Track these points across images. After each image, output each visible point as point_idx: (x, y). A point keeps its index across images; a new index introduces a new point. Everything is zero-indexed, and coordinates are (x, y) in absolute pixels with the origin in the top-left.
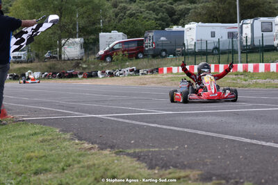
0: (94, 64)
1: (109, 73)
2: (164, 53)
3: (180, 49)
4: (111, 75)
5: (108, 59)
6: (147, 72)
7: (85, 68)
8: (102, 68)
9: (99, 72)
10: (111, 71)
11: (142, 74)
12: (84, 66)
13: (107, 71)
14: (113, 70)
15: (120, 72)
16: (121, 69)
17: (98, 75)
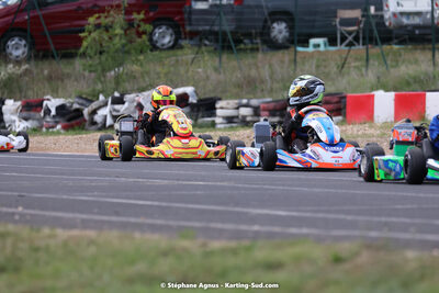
1: (60, 108)
2: (279, 30)
3: (356, 14)
4: (72, 119)
6: (257, 111)
9: (10, 106)
11: (230, 120)
13: (52, 103)
14: (80, 97)
15: (117, 107)
16: (122, 95)
17: (6, 117)
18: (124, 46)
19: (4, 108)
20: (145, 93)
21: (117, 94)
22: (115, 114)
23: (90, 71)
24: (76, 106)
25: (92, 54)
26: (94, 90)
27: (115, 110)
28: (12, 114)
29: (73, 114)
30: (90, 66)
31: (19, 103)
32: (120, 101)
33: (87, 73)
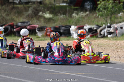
0: (64, 13)
1: (90, 30)
5: (88, 5)
7: (50, 19)
8: (78, 21)
9: (73, 28)
10: (94, 27)
12: (48, 15)
13: (87, 27)
14: (97, 25)
15: (109, 29)
16: (111, 25)
17: (71, 32)
18: (113, 7)
19: (71, 29)
20: (118, 24)
21: (109, 25)
22: (108, 31)
23: (101, 16)
24: (95, 28)
25: (102, 10)
26: (102, 23)
27: (108, 30)
28: (73, 31)
29: (94, 31)
30: (101, 14)
31: (76, 27)
32: (110, 27)
33: (100, 17)
